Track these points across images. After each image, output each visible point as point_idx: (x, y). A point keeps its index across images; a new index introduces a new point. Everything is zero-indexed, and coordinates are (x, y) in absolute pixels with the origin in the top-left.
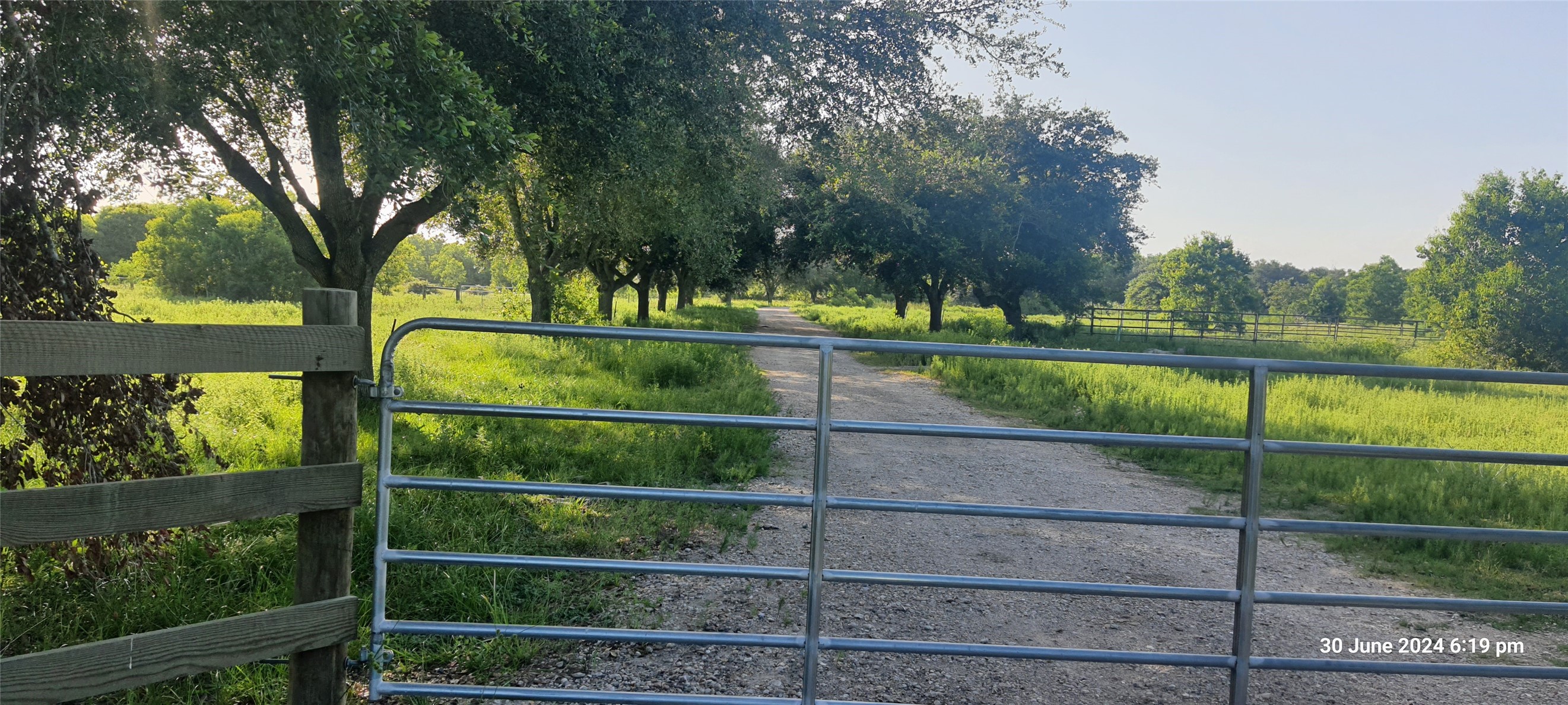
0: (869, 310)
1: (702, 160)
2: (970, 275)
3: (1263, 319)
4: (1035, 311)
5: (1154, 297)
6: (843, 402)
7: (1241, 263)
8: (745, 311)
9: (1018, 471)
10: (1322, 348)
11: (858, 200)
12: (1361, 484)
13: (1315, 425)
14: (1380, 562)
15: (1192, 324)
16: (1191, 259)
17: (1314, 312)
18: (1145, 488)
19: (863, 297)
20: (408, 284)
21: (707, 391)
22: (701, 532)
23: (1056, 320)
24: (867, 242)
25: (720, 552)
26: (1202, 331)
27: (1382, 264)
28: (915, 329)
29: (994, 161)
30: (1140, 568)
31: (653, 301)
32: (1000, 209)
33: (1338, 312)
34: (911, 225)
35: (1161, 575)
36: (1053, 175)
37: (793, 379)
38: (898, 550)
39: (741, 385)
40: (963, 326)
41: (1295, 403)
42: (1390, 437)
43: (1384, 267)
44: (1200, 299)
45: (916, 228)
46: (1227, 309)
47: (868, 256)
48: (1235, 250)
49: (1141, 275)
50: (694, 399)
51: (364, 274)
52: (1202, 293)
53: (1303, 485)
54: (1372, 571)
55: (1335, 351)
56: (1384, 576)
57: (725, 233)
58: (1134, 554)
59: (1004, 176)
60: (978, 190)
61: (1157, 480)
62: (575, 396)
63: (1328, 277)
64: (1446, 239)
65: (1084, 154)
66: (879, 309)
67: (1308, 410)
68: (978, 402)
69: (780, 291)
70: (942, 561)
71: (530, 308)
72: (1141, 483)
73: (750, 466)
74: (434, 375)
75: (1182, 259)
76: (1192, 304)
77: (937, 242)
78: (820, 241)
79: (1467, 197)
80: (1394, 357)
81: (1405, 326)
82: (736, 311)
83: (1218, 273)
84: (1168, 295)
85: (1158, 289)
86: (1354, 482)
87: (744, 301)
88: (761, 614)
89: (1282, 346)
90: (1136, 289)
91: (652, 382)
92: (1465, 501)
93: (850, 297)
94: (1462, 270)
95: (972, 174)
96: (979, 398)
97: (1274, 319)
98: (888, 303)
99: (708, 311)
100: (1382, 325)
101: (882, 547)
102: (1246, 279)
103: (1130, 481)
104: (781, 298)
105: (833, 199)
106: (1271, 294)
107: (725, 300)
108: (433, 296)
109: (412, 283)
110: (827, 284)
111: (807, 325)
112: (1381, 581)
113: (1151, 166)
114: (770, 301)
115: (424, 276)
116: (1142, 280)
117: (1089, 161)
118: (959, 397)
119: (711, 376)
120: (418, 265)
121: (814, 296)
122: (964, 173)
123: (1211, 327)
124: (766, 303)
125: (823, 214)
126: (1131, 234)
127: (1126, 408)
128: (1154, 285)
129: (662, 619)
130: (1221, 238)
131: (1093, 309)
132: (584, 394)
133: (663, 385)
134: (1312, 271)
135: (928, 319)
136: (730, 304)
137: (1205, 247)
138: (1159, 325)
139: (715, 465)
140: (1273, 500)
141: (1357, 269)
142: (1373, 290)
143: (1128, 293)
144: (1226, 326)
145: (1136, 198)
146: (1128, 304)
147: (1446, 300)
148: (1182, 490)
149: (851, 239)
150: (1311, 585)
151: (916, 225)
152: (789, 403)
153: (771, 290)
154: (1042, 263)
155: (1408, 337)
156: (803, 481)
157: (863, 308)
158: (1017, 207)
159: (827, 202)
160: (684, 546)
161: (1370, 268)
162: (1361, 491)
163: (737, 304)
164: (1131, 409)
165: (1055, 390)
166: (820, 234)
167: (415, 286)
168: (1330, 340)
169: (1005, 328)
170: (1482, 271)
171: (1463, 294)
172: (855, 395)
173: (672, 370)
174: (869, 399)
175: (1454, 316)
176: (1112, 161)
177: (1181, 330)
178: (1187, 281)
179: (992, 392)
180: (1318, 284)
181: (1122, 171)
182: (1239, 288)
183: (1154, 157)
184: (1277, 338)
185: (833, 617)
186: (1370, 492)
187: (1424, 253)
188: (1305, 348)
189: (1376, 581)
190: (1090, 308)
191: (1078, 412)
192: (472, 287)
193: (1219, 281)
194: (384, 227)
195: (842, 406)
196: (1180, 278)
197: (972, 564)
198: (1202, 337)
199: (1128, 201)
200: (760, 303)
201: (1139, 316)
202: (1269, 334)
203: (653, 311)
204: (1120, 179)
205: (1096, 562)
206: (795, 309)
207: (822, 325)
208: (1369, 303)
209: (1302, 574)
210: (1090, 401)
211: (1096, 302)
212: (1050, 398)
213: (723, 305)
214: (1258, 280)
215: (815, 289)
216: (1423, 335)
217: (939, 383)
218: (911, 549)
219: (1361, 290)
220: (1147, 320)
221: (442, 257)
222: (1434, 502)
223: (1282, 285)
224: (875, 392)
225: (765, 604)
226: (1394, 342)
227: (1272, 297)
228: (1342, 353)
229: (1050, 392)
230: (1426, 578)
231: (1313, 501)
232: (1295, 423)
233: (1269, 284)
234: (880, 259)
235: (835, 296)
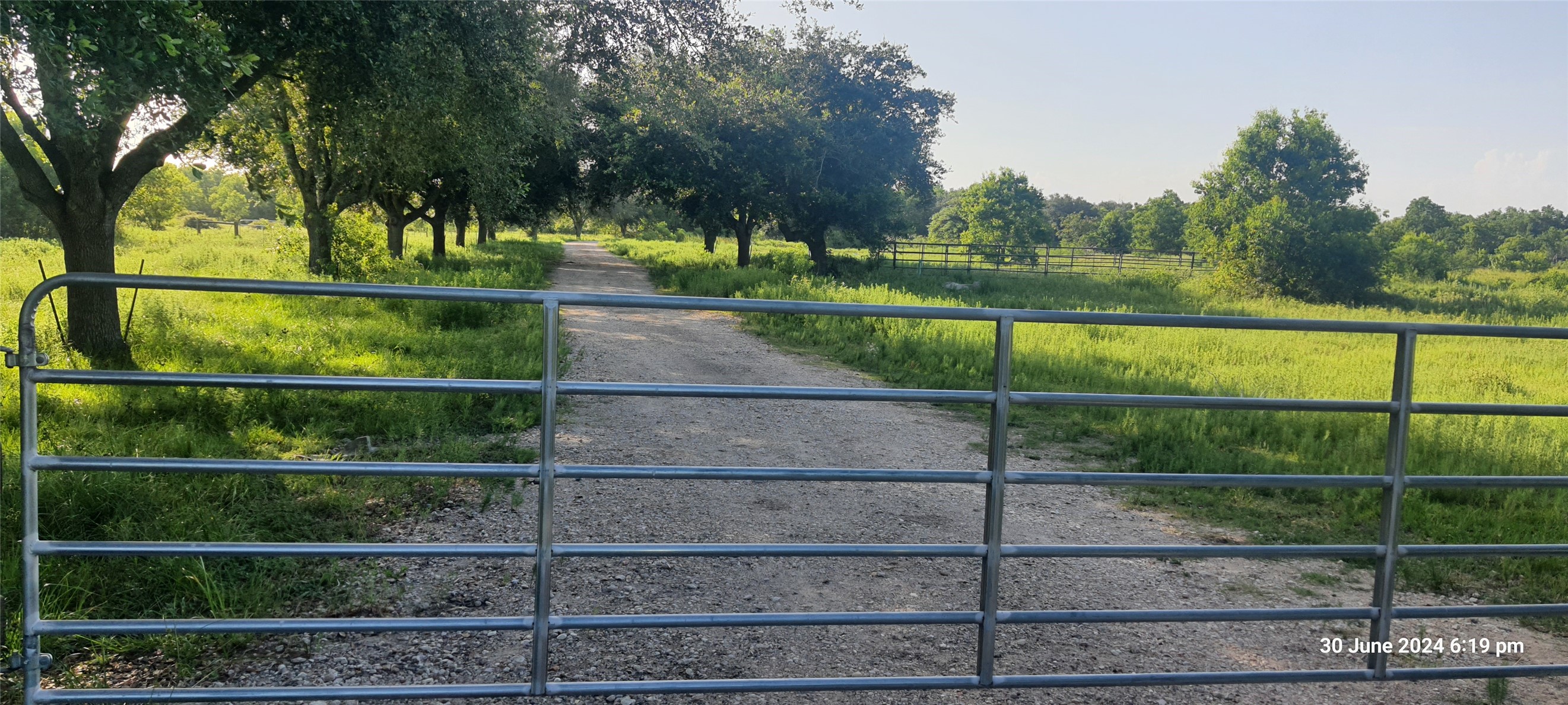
0: (680, 244)
1: (483, 90)
2: (774, 208)
3: (1052, 252)
4: (839, 245)
5: (955, 230)
6: (639, 342)
7: (1035, 198)
8: (550, 246)
9: (806, 412)
10: (1106, 281)
11: (657, 134)
12: (1131, 416)
13: (1094, 357)
14: (1143, 493)
15: (988, 257)
16: (988, 194)
17: (1102, 244)
18: (928, 424)
19: (673, 232)
20: (183, 219)
21: (496, 332)
22: (464, 490)
23: (861, 254)
24: (669, 177)
25: (482, 512)
26: (998, 263)
27: (1165, 197)
28: (724, 264)
29: (794, 95)
30: (914, 509)
31: (450, 234)
32: (802, 143)
33: (1124, 243)
34: (707, 160)
35: (934, 516)
36: (855, 110)
37: (592, 318)
38: (672, 501)
39: (531, 327)
40: (767, 261)
41: (1077, 335)
42: (1163, 366)
43: (1168, 201)
44: (997, 233)
45: (711, 163)
46: (1022, 243)
47: (671, 192)
48: (1029, 185)
49: (944, 209)
50: (481, 341)
51: (103, 211)
52: (999, 227)
53: (1077, 417)
54: (1135, 503)
55: (1119, 282)
56: (1146, 508)
57: (512, 167)
58: (910, 495)
59: (805, 110)
60: (781, 123)
61: (941, 415)
62: (350, 340)
63: (1117, 210)
64: (1221, 175)
65: (885, 89)
66: (690, 243)
67: (1089, 342)
68: (776, 339)
69: (588, 224)
70: (717, 511)
71: (307, 244)
72: (925, 419)
73: (528, 414)
74: (196, 319)
75: (980, 193)
76: (989, 238)
77: (740, 177)
78: (619, 176)
79: (1241, 135)
80: (1172, 288)
81: (1184, 256)
82: (542, 245)
83: (1014, 208)
84: (967, 228)
85: (958, 222)
86: (1125, 416)
87: (551, 235)
88: (515, 580)
89: (1071, 278)
90: (938, 223)
91: (434, 324)
92: (1225, 429)
93: (660, 231)
94: (1235, 204)
95: (774, 107)
96: (778, 335)
97: (1065, 252)
98: (699, 237)
99: (511, 246)
100: (1164, 256)
101: (656, 499)
102: (1040, 214)
103: (915, 418)
104: (591, 232)
105: (633, 133)
106: (1063, 227)
107: (531, 234)
108: (211, 231)
109: (189, 217)
110: (637, 218)
111: (615, 261)
112: (1144, 514)
113: (948, 102)
114: (578, 235)
115: (201, 210)
116: (944, 213)
117: (889, 97)
118: (759, 335)
119: (504, 316)
120: (196, 197)
121: (623, 231)
122: (766, 106)
123: (1007, 260)
124: (574, 237)
125: (624, 147)
126: (930, 169)
127: (919, 343)
128: (955, 219)
129: (404, 591)
130: (1017, 174)
131: (895, 243)
132: (360, 338)
133: (446, 327)
134: (1102, 204)
135: (736, 254)
136: (536, 238)
137: (1002, 182)
138: (958, 258)
139: (489, 415)
140: (1049, 433)
141: (1142, 203)
142: (1157, 223)
143: (931, 227)
144: (1019, 259)
145: (934, 133)
146: (932, 238)
147: (1220, 234)
148: (964, 425)
149: (652, 174)
150: (1076, 520)
151: (712, 160)
152: (582, 343)
153: (579, 224)
154: (843, 197)
155: (1186, 267)
156: (584, 429)
157: (673, 242)
158: (819, 142)
159: (627, 135)
160: (443, 505)
161: (1154, 202)
162: (1130, 423)
163: (543, 238)
164: (925, 343)
165: (853, 326)
166: (620, 168)
167: (193, 219)
168: (1115, 271)
169: (806, 265)
170: (1250, 206)
171: (1235, 227)
172: (653, 334)
173: (459, 310)
174: (666, 338)
175: (1226, 247)
176: (912, 96)
177: (978, 262)
178: (984, 217)
179: (791, 329)
180: (1106, 217)
181: (921, 107)
182: (1033, 222)
183: (951, 93)
184: (1068, 269)
185: (593, 580)
186: (1139, 424)
187: (1199, 188)
188: (1091, 280)
189: (1138, 513)
190: (891, 242)
191: (872, 348)
192: (255, 221)
193: (1015, 216)
194: (127, 159)
195: (637, 346)
196: (979, 213)
197: (748, 512)
198: (998, 270)
199: (926, 136)
200: (567, 237)
201: (940, 249)
202: (1060, 266)
203: (450, 245)
204: (918, 115)
205: (871, 505)
206: (604, 244)
207: (630, 259)
208: (1153, 235)
209: (1068, 508)
210: (886, 336)
211: (898, 235)
212: (848, 334)
213: (528, 239)
214: (1053, 214)
215: (624, 223)
216: (1200, 265)
217: (740, 320)
218: (686, 499)
219: (1146, 223)
220: (947, 253)
221: (222, 189)
222: (1197, 431)
223: (1073, 219)
224: (674, 331)
225: (521, 569)
226: (1172, 272)
227: (1064, 230)
228: (1125, 284)
229: (849, 328)
230: (1186, 509)
231: (1086, 433)
232: (1077, 355)
233: (1062, 218)
234: (684, 193)
235: (646, 229)
